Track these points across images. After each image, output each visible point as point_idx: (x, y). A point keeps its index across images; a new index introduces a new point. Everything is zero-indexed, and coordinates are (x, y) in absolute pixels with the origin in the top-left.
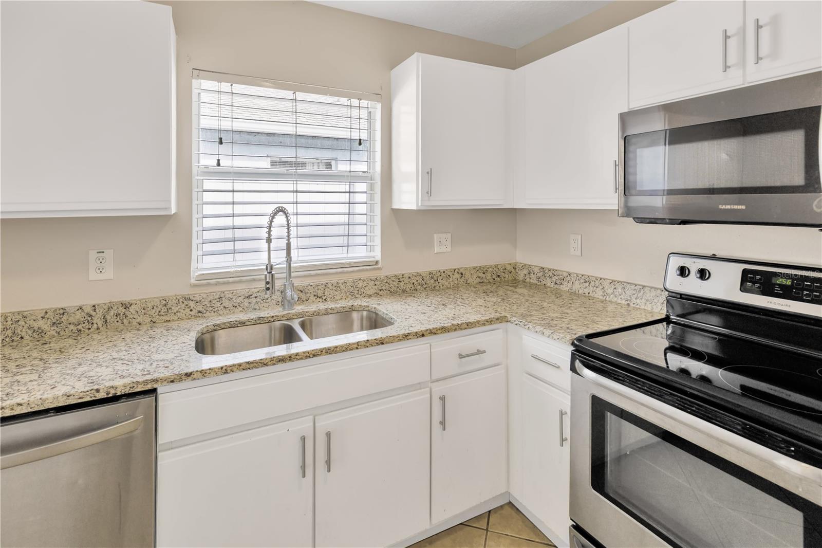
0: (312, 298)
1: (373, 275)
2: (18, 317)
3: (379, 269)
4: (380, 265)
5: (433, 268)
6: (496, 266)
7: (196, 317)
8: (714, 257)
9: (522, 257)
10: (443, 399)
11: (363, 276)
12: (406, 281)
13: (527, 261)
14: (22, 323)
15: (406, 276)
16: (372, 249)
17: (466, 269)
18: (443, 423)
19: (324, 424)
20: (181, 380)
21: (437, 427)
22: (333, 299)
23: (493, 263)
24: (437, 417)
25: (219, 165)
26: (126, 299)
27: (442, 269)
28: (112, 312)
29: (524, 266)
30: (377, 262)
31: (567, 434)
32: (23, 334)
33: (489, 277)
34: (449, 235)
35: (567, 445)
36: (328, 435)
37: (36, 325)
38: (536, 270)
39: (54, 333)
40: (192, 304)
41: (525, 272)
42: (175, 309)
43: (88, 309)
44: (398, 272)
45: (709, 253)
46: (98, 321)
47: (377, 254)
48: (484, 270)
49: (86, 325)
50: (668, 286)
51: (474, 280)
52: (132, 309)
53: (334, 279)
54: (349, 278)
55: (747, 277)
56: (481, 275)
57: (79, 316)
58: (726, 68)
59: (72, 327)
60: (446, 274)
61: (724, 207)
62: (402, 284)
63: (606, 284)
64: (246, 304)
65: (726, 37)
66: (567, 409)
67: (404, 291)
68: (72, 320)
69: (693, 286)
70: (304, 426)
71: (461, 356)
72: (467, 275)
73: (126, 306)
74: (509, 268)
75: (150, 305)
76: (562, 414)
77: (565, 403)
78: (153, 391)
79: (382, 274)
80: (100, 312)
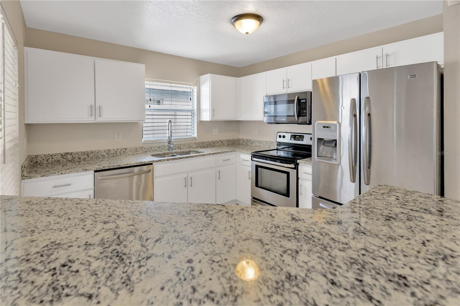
0: (177, 148)
1: (195, 142)
2: (98, 151)
3: (196, 140)
4: (197, 139)
5: (213, 140)
6: (233, 140)
7: (144, 153)
8: (287, 132)
9: (241, 137)
10: (219, 171)
11: (192, 142)
12: (205, 144)
13: (243, 138)
14: (99, 153)
15: (205, 142)
16: (194, 134)
17: (223, 140)
18: (219, 178)
19: (190, 175)
20: (159, 161)
21: (218, 179)
22: (183, 148)
23: (232, 139)
24: (218, 177)
25: (150, 107)
26: (125, 147)
27: (216, 140)
28: (122, 151)
29: (242, 139)
30: (195, 138)
31: (250, 177)
32: (100, 156)
33: (231, 143)
34: (218, 129)
35: (250, 179)
36: (191, 178)
37: (103, 154)
38: (245, 140)
39: (107, 156)
40: (143, 149)
41: (242, 141)
42: (139, 150)
43: (116, 150)
44: (203, 141)
45: (286, 131)
46: (118, 153)
47: (195, 135)
48: (229, 141)
49: (115, 154)
50: (277, 141)
51: (226, 144)
52: (127, 150)
53: (183, 143)
54: (188, 143)
55: (292, 136)
56: (228, 142)
57: (113, 152)
58: (284, 88)
59: (112, 155)
60: (217, 142)
61: (283, 120)
62: (203, 145)
63: (264, 142)
64: (158, 150)
65: (284, 81)
66: (250, 171)
67: (204, 147)
68: (112, 153)
69: (282, 140)
70: (185, 175)
71: (224, 160)
72: (224, 142)
73: (126, 149)
74: (237, 140)
75: (132, 149)
76: (249, 172)
77: (250, 169)
78: (152, 164)
79: (198, 141)
80: (119, 151)
